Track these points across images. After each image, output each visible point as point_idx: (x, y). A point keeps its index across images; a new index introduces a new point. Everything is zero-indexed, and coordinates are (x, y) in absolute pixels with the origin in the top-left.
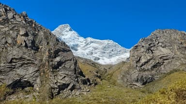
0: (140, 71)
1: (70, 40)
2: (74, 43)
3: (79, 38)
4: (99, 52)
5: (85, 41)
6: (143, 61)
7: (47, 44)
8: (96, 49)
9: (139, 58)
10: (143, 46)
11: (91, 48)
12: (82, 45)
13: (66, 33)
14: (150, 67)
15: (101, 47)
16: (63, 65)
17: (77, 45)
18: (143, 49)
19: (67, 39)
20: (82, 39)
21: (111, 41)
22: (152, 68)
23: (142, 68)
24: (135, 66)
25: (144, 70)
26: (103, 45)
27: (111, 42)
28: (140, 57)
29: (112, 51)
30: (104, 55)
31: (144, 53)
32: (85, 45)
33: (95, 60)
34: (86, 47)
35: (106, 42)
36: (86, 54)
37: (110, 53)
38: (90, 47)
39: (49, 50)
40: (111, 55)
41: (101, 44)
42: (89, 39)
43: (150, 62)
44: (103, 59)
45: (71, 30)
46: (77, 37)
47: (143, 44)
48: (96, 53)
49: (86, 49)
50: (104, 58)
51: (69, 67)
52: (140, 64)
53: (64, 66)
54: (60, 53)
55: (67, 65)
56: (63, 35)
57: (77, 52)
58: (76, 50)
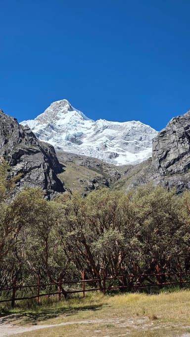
0: (164, 175)
1: (70, 127)
2: (76, 132)
3: (85, 122)
4: (117, 143)
5: (94, 127)
6: (172, 157)
7: (5, 143)
8: (113, 139)
9: (164, 153)
10: (174, 132)
11: (104, 139)
12: (90, 133)
13: (63, 115)
14: (182, 168)
15: (121, 134)
16: (27, 176)
17: (81, 135)
18: (173, 137)
19: (63, 125)
20: (89, 123)
21: (139, 122)
22: (185, 169)
23: (169, 169)
24: (157, 167)
25: (172, 173)
26: (124, 131)
27: (138, 124)
28: (168, 151)
29: (141, 139)
30: (127, 147)
31: (176, 143)
32: (94, 133)
33: (111, 157)
34: (95, 137)
35: (129, 125)
36: (95, 149)
37: (137, 143)
38: (103, 135)
39: (6, 154)
40: (139, 148)
41: (122, 128)
42: (101, 123)
43: (184, 159)
44: (123, 155)
45: (70, 109)
46: (81, 121)
47: (175, 128)
48: (112, 146)
49: (95, 140)
50: (127, 153)
51: (35, 178)
52: (166, 163)
53: (29, 178)
54: (22, 157)
55: (33, 175)
56: (58, 119)
57: (80, 146)
58: (80, 143)
